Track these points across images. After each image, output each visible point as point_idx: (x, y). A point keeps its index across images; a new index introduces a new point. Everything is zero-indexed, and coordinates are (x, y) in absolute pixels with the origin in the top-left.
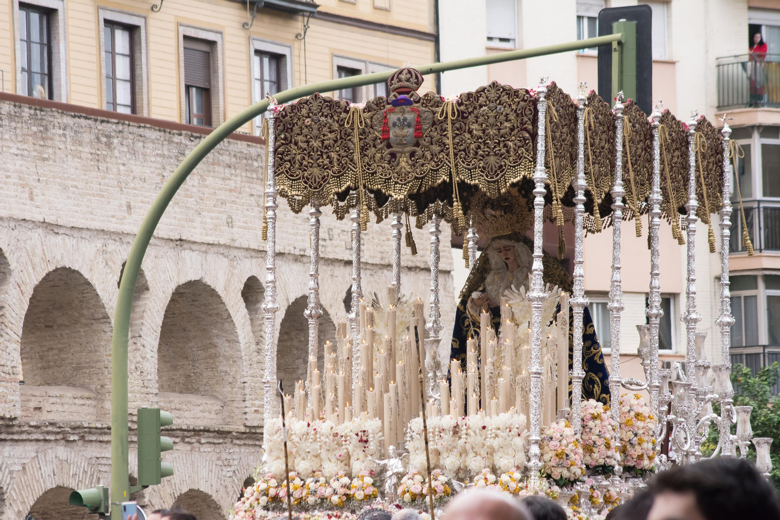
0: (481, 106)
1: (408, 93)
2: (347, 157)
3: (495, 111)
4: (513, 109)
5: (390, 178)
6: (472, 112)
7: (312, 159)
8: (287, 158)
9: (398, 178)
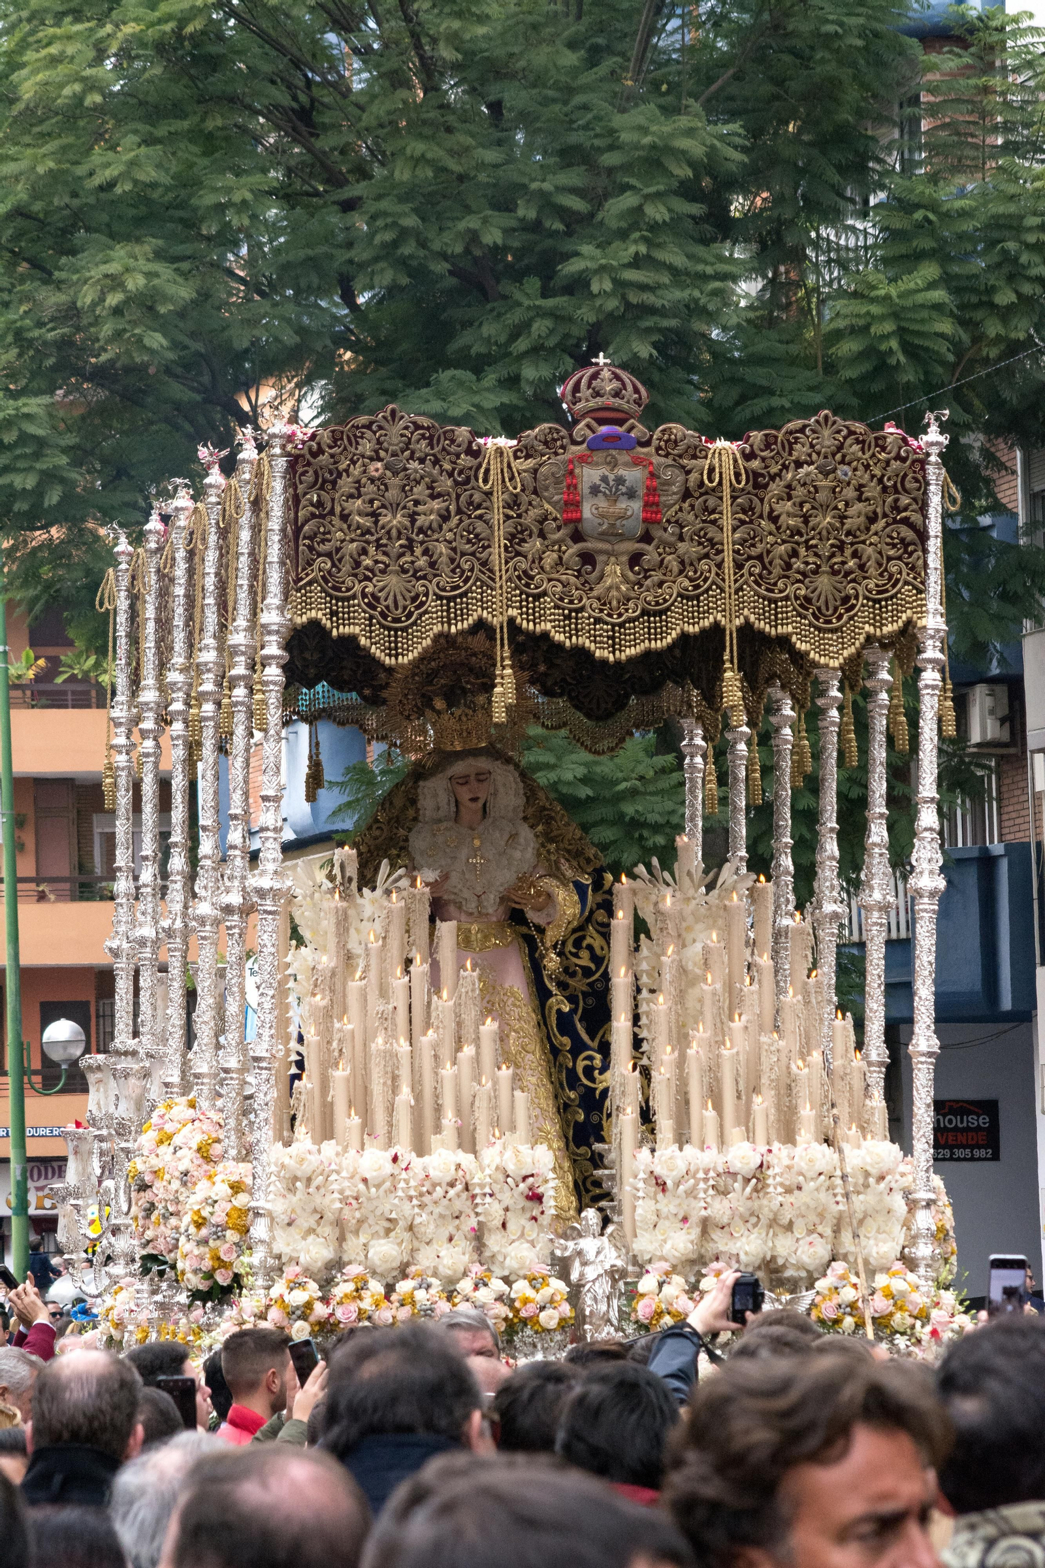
0: (799, 464)
1: (620, 423)
2: (473, 554)
3: (831, 476)
4: (873, 476)
5: (582, 609)
6: (779, 475)
7: (385, 554)
8: (322, 548)
9: (601, 611)
